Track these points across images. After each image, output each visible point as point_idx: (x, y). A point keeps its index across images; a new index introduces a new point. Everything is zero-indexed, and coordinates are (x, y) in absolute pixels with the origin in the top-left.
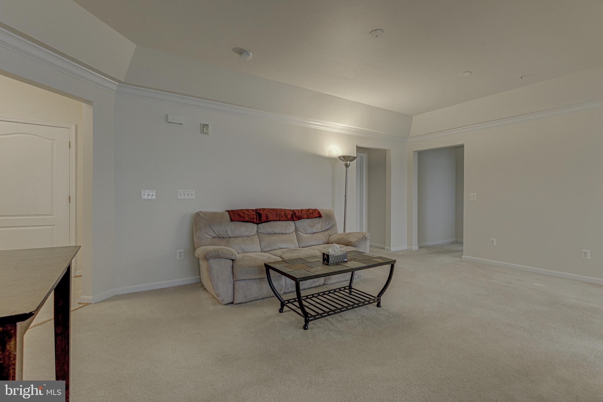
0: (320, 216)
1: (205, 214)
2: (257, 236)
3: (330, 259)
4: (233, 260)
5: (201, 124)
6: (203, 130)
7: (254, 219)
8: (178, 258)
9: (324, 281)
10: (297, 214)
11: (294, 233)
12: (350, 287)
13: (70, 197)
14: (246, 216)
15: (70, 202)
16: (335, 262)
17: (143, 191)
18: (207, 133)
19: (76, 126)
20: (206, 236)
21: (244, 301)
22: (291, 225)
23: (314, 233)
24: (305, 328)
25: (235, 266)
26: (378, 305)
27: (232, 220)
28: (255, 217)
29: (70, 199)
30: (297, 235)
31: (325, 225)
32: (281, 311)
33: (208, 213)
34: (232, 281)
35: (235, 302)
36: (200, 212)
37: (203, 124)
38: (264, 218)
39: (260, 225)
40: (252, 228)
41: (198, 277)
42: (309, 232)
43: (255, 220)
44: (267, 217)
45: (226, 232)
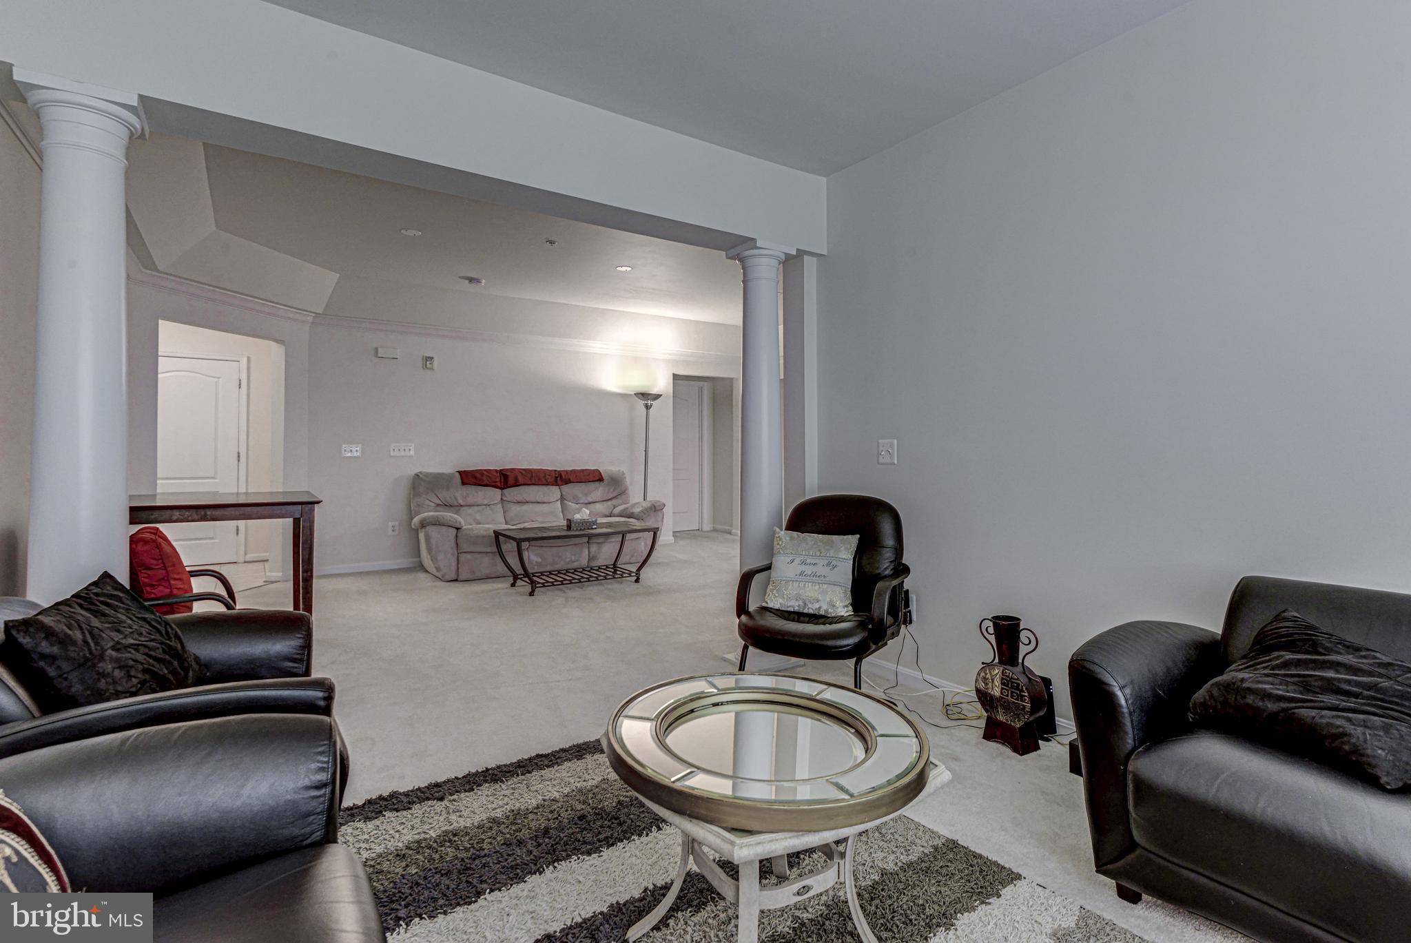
0: (601, 479)
1: (427, 475)
2: (500, 506)
3: (573, 525)
4: (457, 529)
5: (423, 357)
6: (426, 365)
7: (497, 482)
8: (390, 533)
9: (588, 562)
10: (564, 477)
11: (559, 502)
12: (615, 565)
13: (239, 453)
14: (484, 478)
15: (239, 461)
16: (579, 529)
17: (344, 446)
18: (432, 369)
19: (249, 359)
20: (428, 502)
21: (471, 577)
22: (554, 492)
23: (590, 503)
24: (531, 594)
25: (459, 534)
26: (637, 581)
27: (464, 483)
28: (498, 480)
29: (239, 456)
30: (562, 504)
31: (608, 493)
32: (513, 585)
33: (431, 474)
34: (456, 553)
35: (461, 578)
36: (420, 472)
37: (426, 357)
38: (511, 480)
39: (505, 491)
40: (494, 494)
41: (418, 559)
42: (581, 501)
43: (499, 484)
44: (516, 479)
45: (456, 498)
